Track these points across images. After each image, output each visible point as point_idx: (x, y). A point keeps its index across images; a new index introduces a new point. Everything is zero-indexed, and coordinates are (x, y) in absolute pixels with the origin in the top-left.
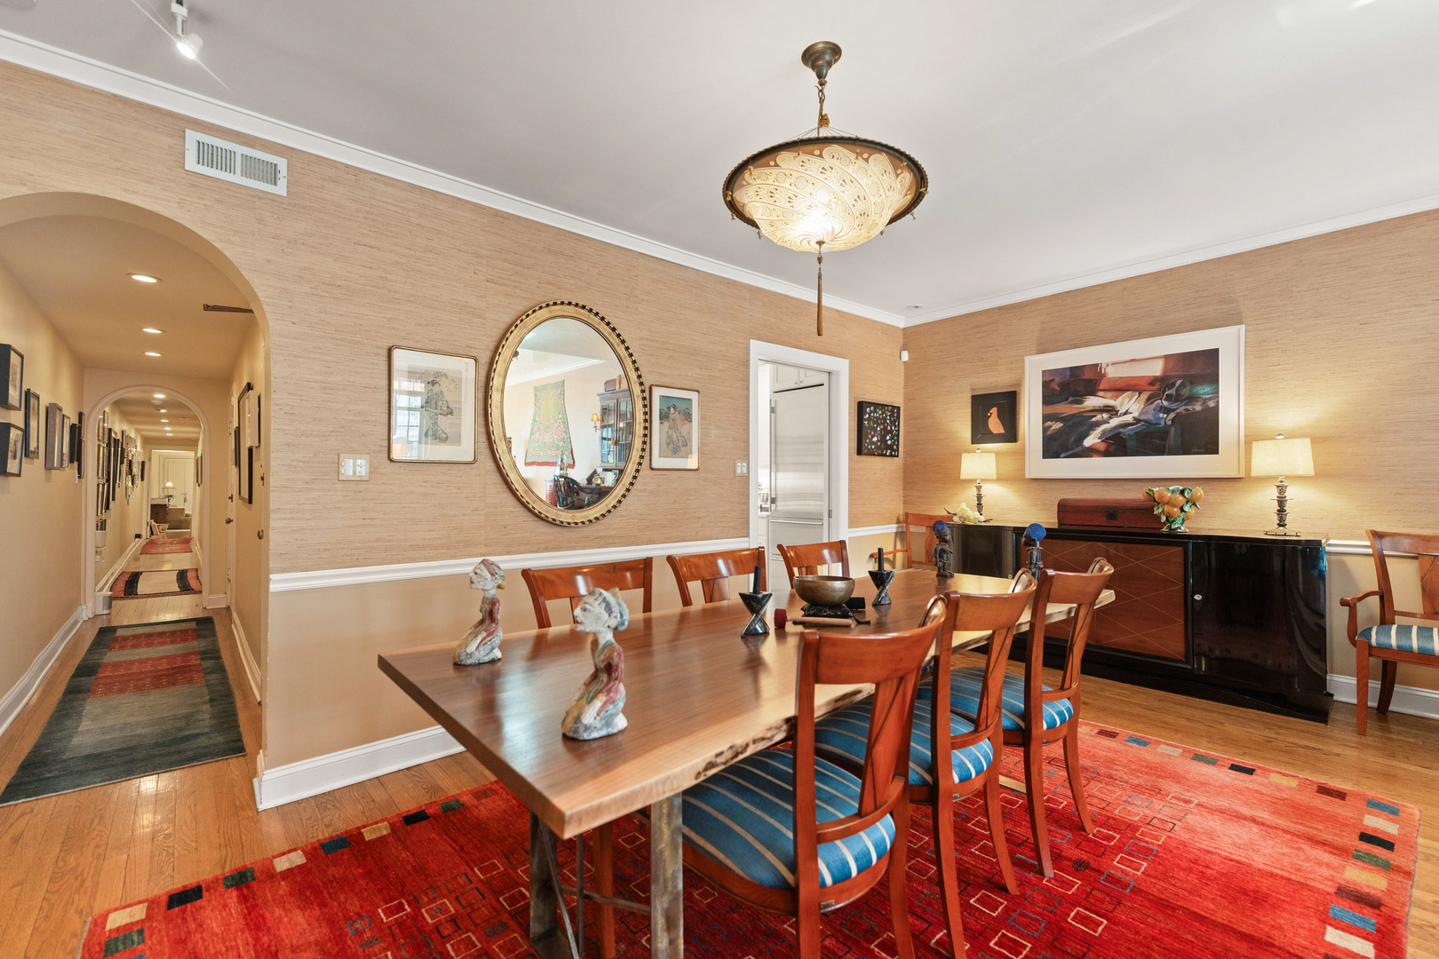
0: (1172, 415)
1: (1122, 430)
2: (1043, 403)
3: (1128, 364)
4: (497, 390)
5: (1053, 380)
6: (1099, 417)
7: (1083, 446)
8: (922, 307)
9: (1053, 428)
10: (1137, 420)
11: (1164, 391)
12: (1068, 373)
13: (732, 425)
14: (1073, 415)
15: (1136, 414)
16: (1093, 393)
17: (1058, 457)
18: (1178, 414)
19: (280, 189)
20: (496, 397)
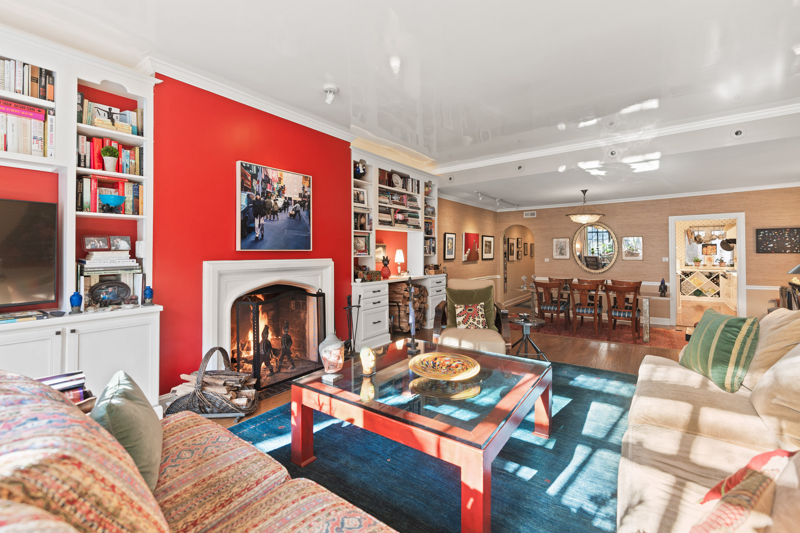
19: (535, 216)
20: (574, 245)
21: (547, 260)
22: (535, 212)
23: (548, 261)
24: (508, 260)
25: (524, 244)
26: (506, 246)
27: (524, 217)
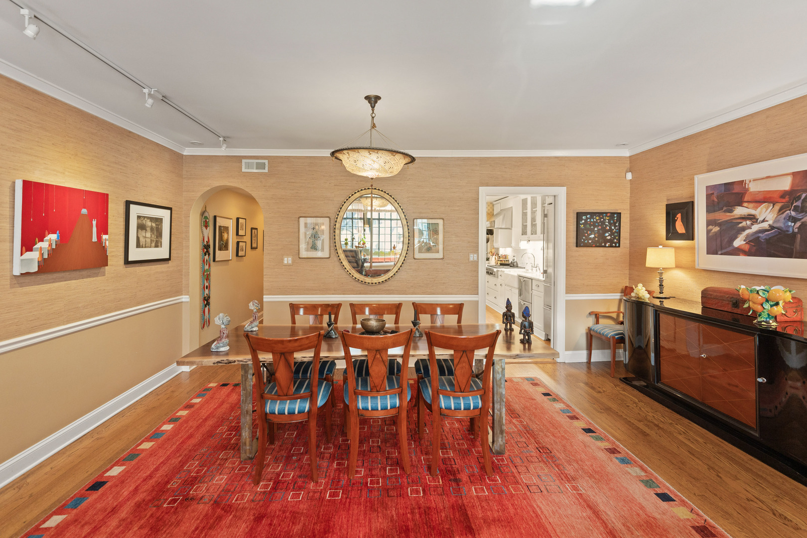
0: (798, 224)
1: (760, 235)
2: (707, 212)
3: (764, 180)
4: (338, 229)
5: (713, 194)
6: (744, 224)
7: (733, 246)
8: (627, 144)
9: (713, 231)
10: (772, 227)
11: (792, 204)
12: (723, 188)
13: (467, 234)
14: (726, 221)
15: (771, 222)
16: (740, 204)
17: (717, 254)
18: (803, 223)
19: (266, 170)
20: (337, 231)
21: (288, 260)
22: (266, 162)
23: (290, 262)
24: (214, 260)
25: (252, 229)
26: (209, 232)
27: (244, 170)
